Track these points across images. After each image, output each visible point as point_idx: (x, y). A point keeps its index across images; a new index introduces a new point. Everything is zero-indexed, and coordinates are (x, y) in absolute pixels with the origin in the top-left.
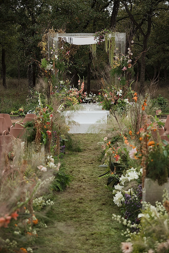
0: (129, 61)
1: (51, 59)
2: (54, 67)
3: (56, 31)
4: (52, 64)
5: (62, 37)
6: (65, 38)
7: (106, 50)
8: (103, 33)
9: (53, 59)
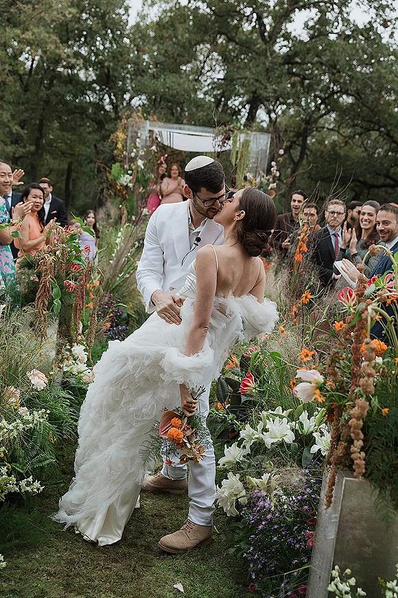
0: (271, 185)
1: (130, 165)
2: (134, 180)
3: (146, 119)
4: (131, 175)
5: (156, 130)
6: (160, 133)
7: (233, 161)
8: (230, 130)
9: (133, 167)
